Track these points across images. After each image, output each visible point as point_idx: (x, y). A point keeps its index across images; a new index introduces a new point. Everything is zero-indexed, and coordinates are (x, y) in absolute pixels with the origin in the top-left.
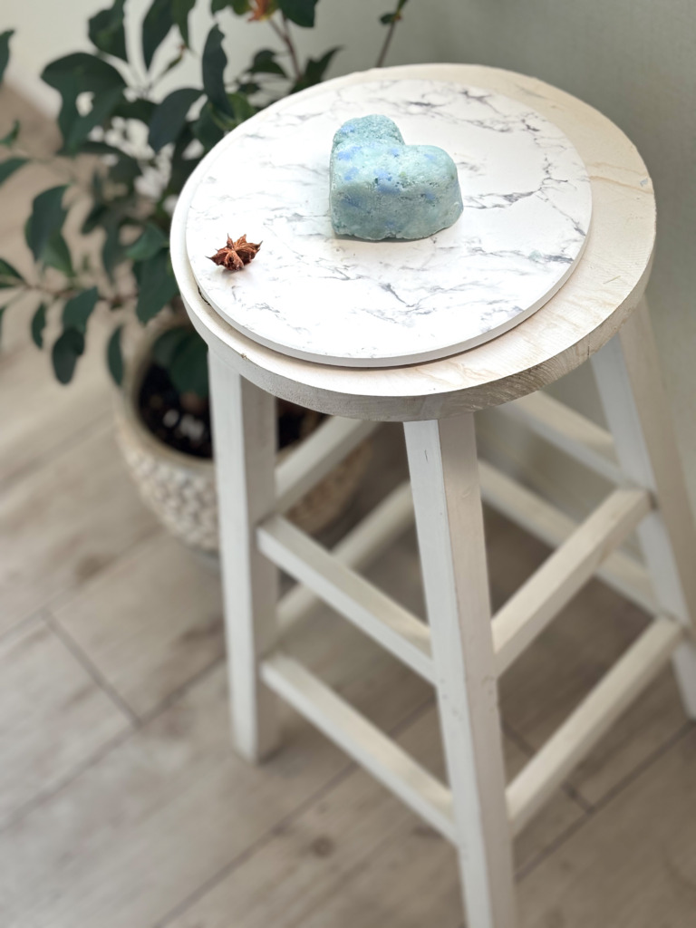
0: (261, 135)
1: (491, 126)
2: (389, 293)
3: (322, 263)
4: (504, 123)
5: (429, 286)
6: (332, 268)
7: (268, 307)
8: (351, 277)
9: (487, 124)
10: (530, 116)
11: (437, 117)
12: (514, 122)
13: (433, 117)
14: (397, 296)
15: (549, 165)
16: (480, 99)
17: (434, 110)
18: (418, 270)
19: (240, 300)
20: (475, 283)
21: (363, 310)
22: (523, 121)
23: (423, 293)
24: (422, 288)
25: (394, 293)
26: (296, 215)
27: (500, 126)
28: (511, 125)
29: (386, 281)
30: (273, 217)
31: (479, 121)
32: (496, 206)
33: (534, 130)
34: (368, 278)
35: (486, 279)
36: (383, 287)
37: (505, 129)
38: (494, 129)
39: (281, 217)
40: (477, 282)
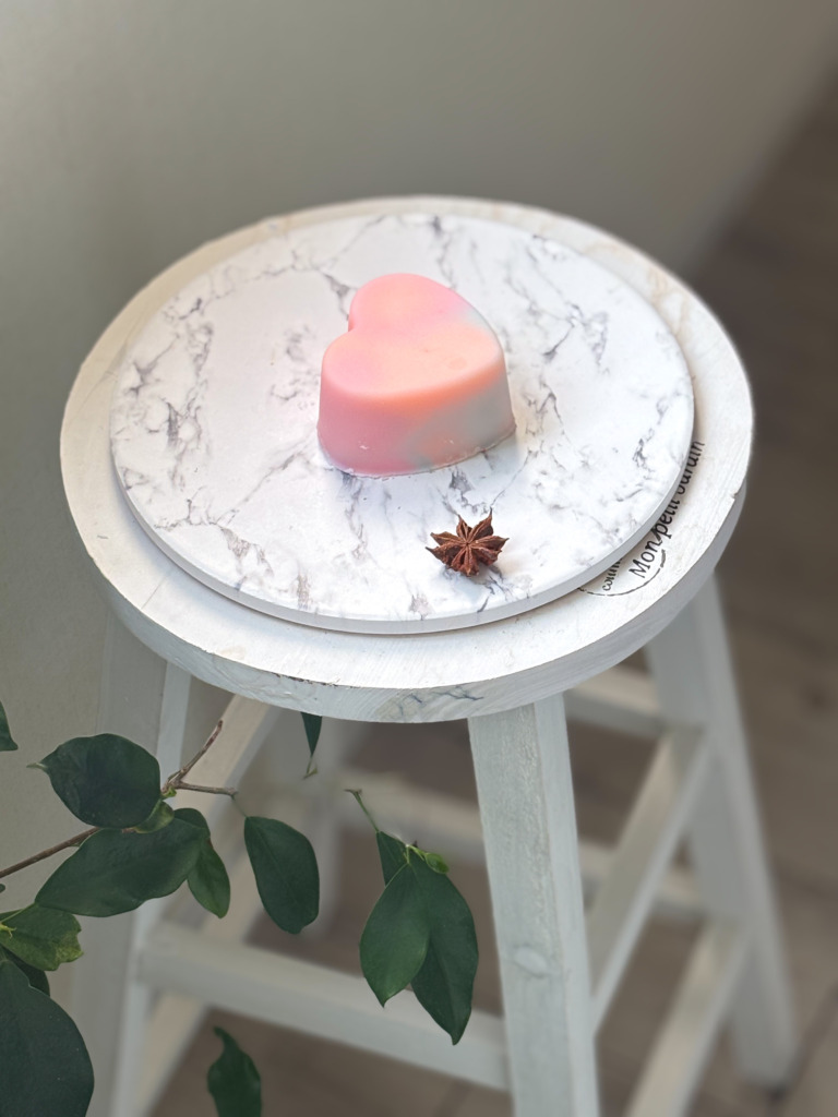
0: (297, 583)
1: (202, 346)
2: (558, 350)
3: (533, 429)
4: (192, 335)
5: (531, 319)
6: (540, 416)
7: (639, 453)
8: (549, 392)
9: (199, 350)
10: (171, 313)
11: (195, 405)
12: (188, 326)
13: (198, 408)
15: (267, 273)
16: (144, 373)
17: (183, 412)
19: (640, 485)
20: (508, 281)
21: (599, 364)
22: (183, 318)
23: (544, 321)
24: (536, 324)
25: (556, 346)
26: (453, 485)
27: (202, 338)
28: (195, 326)
29: (540, 359)
30: (469, 508)
31: (195, 360)
33: (199, 302)
34: (540, 377)
36: (552, 358)
37: (204, 331)
38: (210, 340)
39: (463, 499)
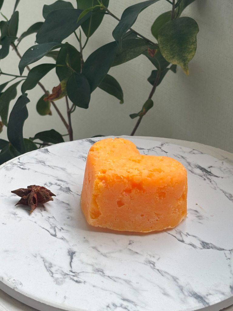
2: (69, 257)
3: (51, 219)
5: (97, 267)
6: (53, 226)
8: (57, 237)
14: (71, 262)
18: (102, 254)
21: (42, 258)
23: (90, 269)
24: (92, 265)
25: (72, 258)
26: (68, 189)
29: (75, 249)
32: (191, 245)
34: (67, 242)
35: (138, 283)
36: (69, 252)
40: (130, 281)
